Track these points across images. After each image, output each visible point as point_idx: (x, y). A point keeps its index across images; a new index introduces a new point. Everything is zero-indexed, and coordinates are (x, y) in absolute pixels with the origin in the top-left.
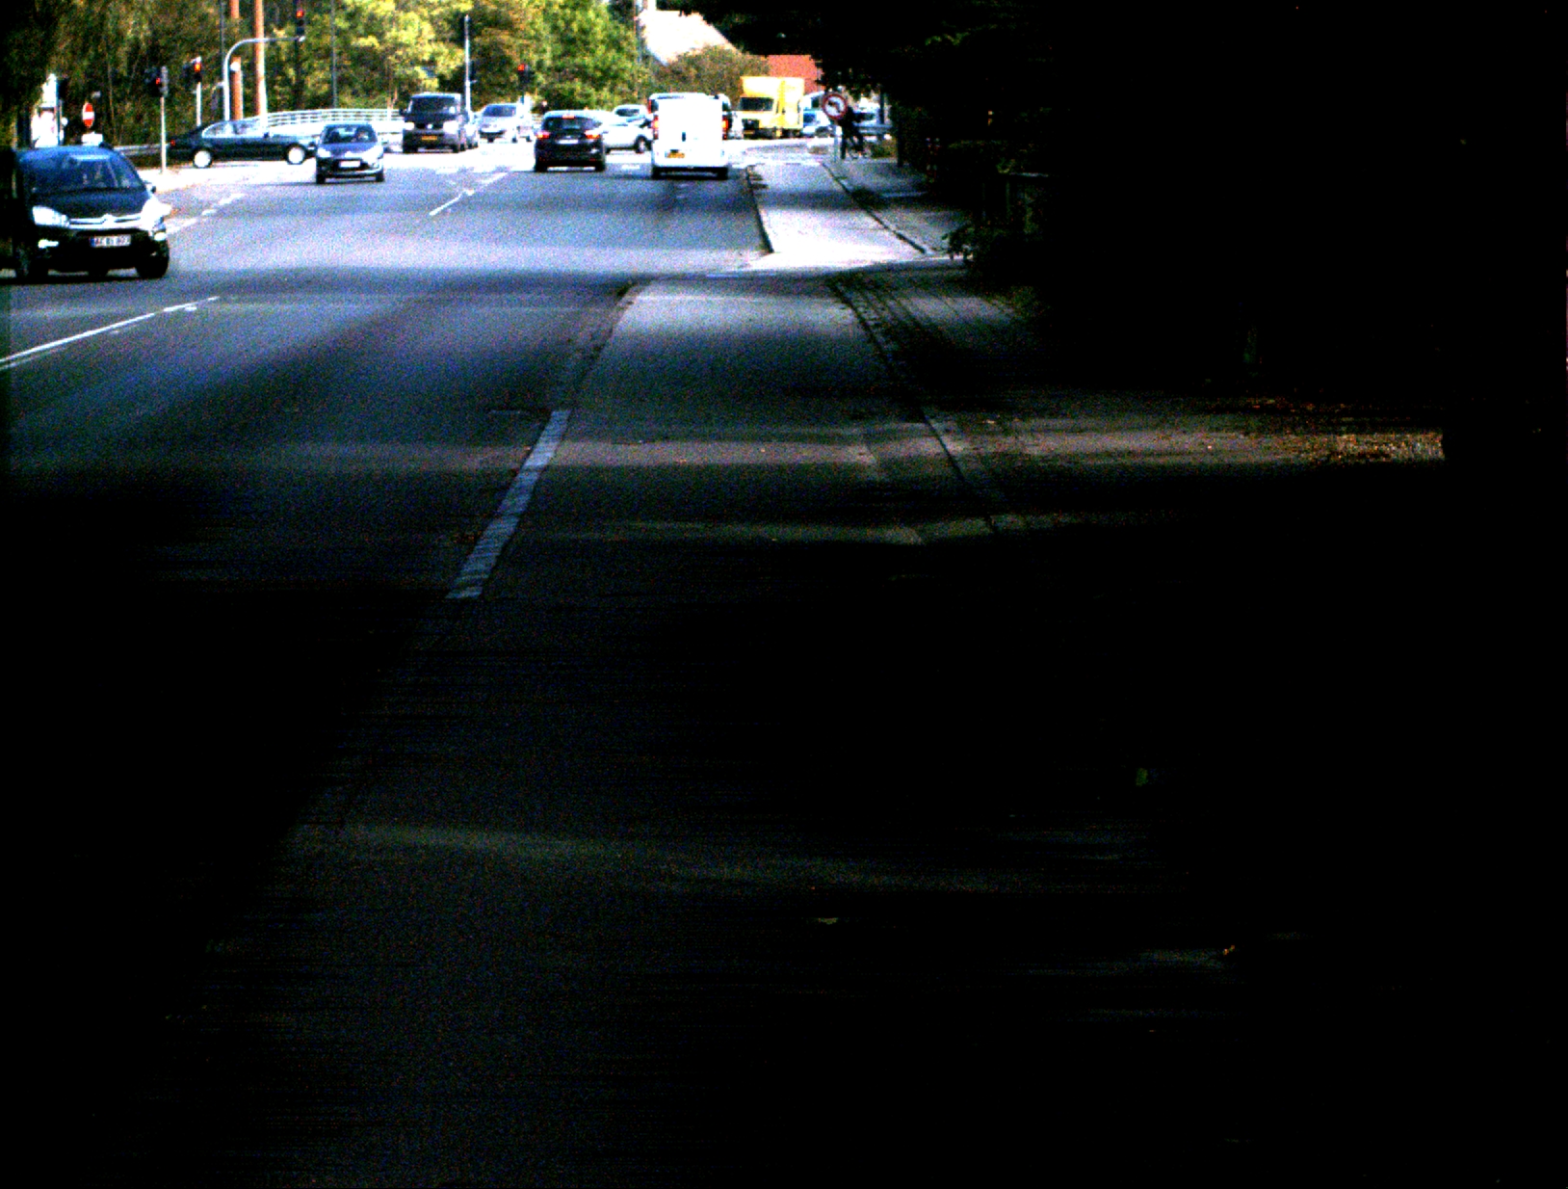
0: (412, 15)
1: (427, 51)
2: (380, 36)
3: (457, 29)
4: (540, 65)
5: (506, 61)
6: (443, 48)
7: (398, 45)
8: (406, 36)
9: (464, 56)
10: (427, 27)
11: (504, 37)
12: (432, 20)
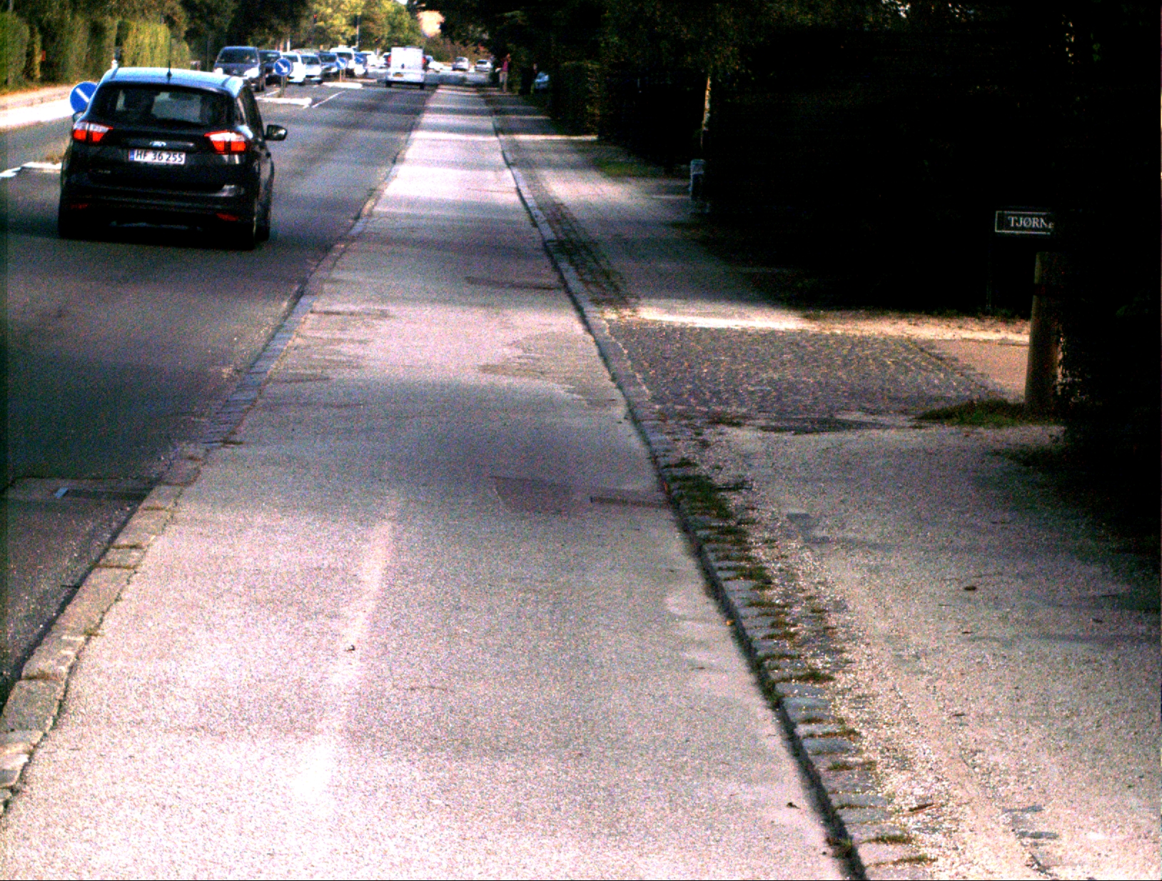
0: (339, 15)
1: (344, 29)
2: (325, 21)
3: (354, 21)
4: (383, 37)
5: (370, 35)
6: (350, 28)
7: (332, 26)
8: (336, 22)
9: (357, 31)
10: (344, 21)
11: (371, 25)
12: (346, 17)
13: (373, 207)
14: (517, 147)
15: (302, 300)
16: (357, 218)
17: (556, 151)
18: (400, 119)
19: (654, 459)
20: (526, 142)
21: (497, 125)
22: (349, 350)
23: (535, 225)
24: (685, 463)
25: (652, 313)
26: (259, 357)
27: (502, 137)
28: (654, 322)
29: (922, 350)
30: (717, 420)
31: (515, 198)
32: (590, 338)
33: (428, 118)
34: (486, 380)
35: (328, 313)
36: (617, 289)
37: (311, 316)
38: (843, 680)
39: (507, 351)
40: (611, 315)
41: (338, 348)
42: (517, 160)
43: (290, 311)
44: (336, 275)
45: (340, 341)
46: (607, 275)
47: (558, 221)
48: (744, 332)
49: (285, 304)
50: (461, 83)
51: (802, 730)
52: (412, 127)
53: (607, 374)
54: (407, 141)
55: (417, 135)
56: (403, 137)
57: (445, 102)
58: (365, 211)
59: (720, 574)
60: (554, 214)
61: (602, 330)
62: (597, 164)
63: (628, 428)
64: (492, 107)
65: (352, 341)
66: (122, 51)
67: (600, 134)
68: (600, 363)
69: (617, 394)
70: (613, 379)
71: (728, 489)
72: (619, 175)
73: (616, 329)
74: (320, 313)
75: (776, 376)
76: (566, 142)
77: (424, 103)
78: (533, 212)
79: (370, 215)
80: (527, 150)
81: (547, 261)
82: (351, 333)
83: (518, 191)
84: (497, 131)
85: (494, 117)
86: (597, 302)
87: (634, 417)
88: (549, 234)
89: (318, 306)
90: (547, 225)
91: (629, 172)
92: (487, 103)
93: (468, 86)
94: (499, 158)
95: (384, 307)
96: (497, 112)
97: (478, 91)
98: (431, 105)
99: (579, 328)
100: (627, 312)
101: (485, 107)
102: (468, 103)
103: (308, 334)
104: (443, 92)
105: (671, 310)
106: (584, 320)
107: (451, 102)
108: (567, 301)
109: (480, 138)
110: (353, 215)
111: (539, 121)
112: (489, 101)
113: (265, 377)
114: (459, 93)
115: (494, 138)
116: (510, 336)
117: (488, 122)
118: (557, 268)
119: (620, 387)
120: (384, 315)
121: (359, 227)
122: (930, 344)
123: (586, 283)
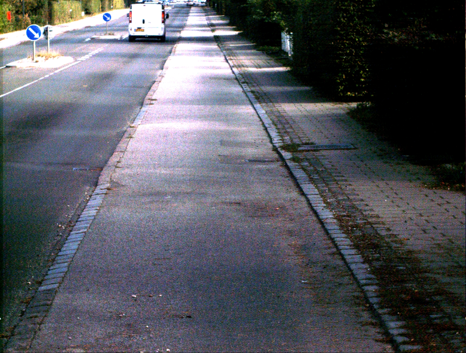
18: (185, 15)
27: (207, 17)
33: (190, 14)
52: (188, 16)
55: (189, 17)
56: (186, 18)
77: (189, 11)
84: (206, 16)
93: (199, 7)
96: (206, 12)
98: (191, 12)
109: (201, 17)
112: (204, 10)
115: (204, 17)
117: (203, 14)
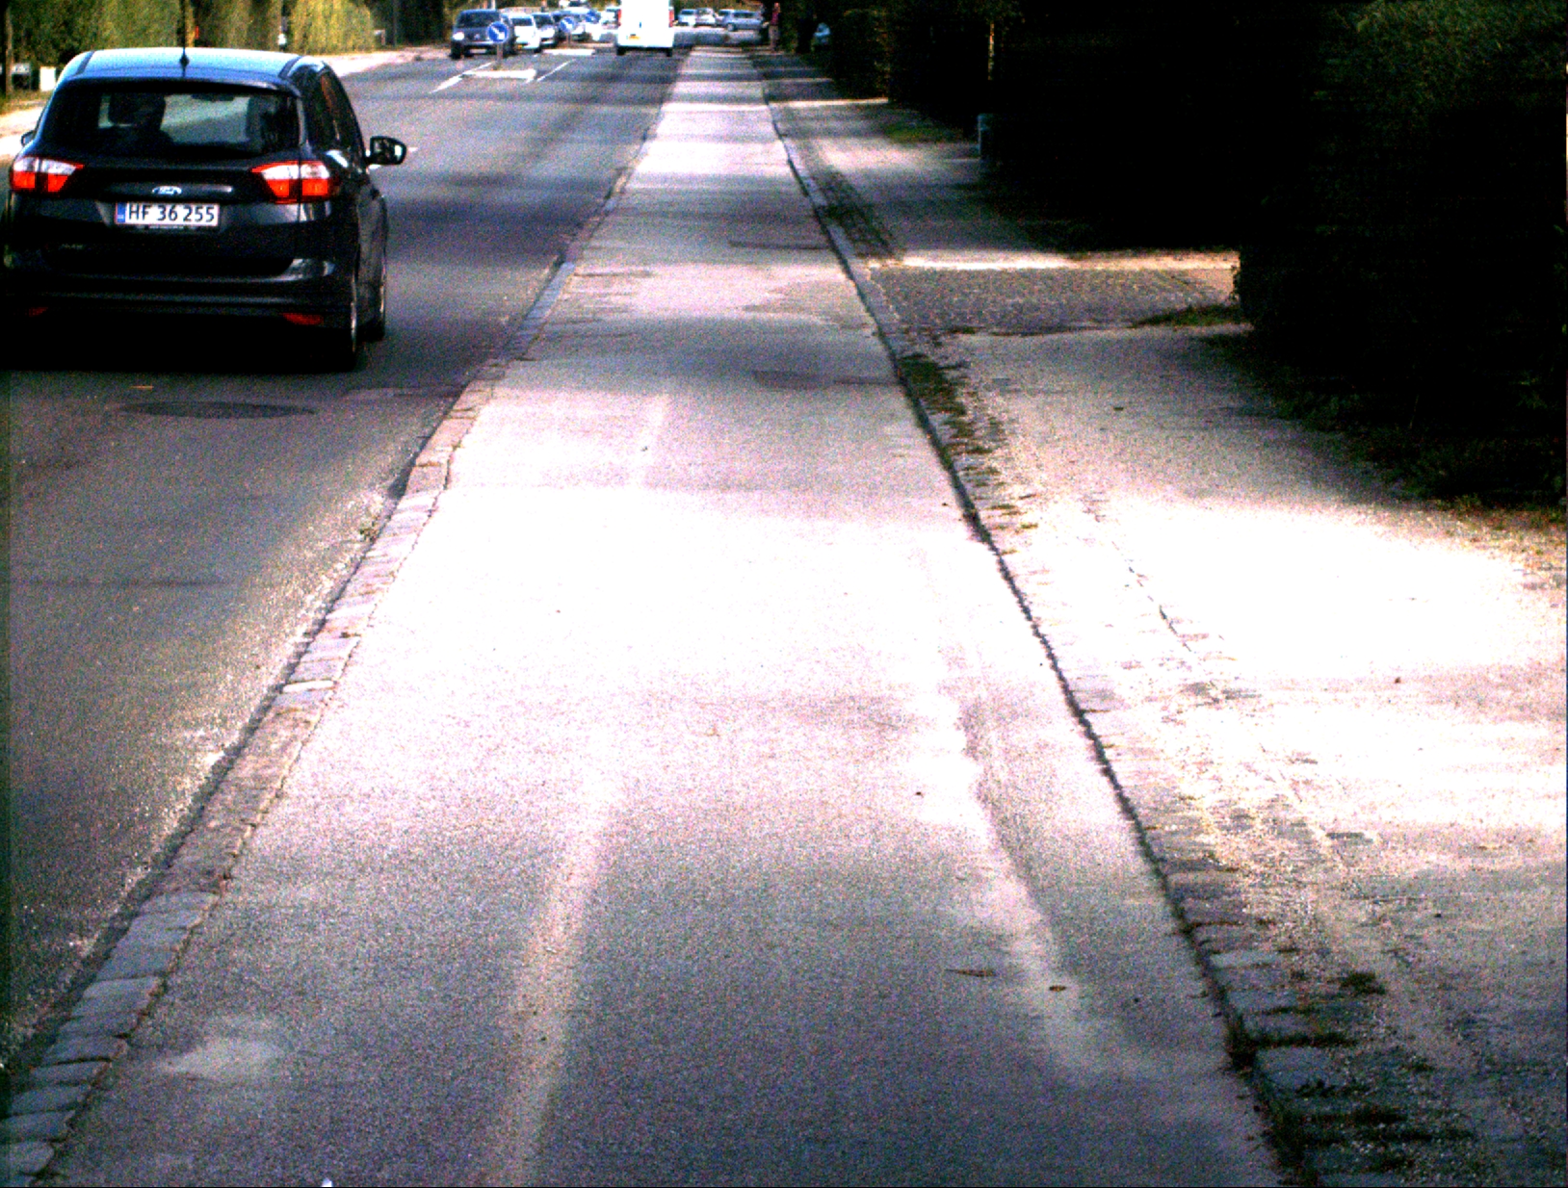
13: (625, 183)
14: (791, 115)
15: (564, 266)
16: (608, 197)
17: (839, 118)
18: (649, 90)
19: (892, 356)
20: (804, 110)
21: (767, 91)
22: (618, 301)
23: (806, 193)
24: (917, 356)
25: (917, 262)
26: (531, 309)
27: (773, 105)
28: (916, 268)
29: (1173, 277)
30: (954, 331)
31: (787, 169)
32: (851, 284)
33: (681, 88)
34: (748, 316)
35: (591, 275)
36: (884, 243)
37: (576, 278)
38: (999, 453)
39: (767, 295)
40: (874, 264)
41: (606, 299)
42: (791, 130)
43: (553, 275)
44: (594, 243)
45: (606, 295)
46: (877, 234)
47: (831, 189)
48: (1004, 272)
49: (547, 271)
50: (722, 42)
51: (961, 474)
52: (662, 100)
53: (863, 308)
54: (658, 114)
55: (668, 107)
56: (653, 111)
57: (702, 65)
58: (617, 190)
59: (928, 412)
60: (828, 183)
61: (863, 276)
62: (885, 130)
63: (875, 340)
64: (761, 70)
65: (617, 294)
66: (290, 23)
67: (890, 96)
68: (857, 302)
69: (870, 320)
70: (868, 310)
71: (948, 367)
72: (909, 141)
73: (877, 276)
74: (584, 276)
75: (1021, 301)
76: (849, 107)
77: (675, 68)
78: (805, 182)
79: (623, 192)
80: (802, 119)
81: (814, 225)
82: (615, 288)
83: (790, 162)
84: (768, 99)
85: (765, 83)
86: (863, 256)
87: (881, 334)
88: (819, 200)
89: (581, 270)
90: (818, 194)
91: (921, 136)
92: (755, 66)
93: (733, 46)
94: (770, 128)
95: (648, 269)
96: (766, 76)
97: (742, 53)
98: (686, 71)
99: (842, 277)
100: (890, 263)
101: (755, 71)
102: (732, 66)
103: (574, 290)
104: (698, 53)
105: (935, 259)
106: (847, 271)
107: (710, 66)
108: (833, 257)
109: (745, 108)
110: (604, 194)
111: (818, 84)
112: (757, 63)
113: (542, 321)
114: (720, 55)
115: (763, 107)
116: (773, 285)
117: (756, 89)
118: (827, 233)
119: (873, 315)
120: (647, 275)
121: (611, 204)
122: (1184, 273)
123: (854, 241)
